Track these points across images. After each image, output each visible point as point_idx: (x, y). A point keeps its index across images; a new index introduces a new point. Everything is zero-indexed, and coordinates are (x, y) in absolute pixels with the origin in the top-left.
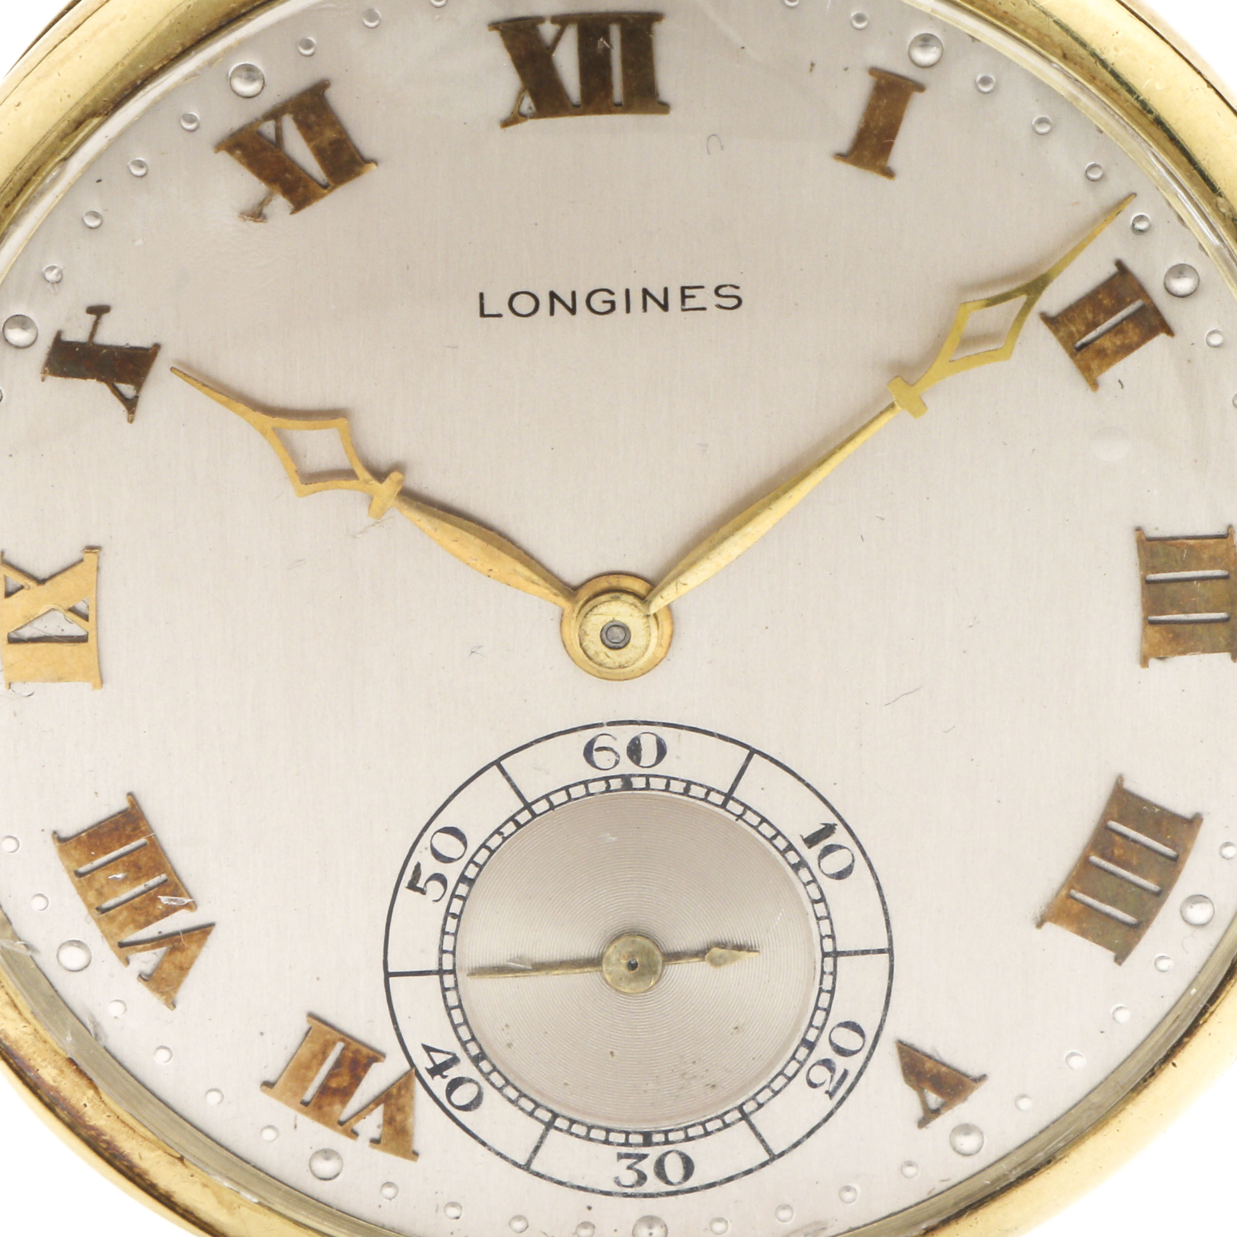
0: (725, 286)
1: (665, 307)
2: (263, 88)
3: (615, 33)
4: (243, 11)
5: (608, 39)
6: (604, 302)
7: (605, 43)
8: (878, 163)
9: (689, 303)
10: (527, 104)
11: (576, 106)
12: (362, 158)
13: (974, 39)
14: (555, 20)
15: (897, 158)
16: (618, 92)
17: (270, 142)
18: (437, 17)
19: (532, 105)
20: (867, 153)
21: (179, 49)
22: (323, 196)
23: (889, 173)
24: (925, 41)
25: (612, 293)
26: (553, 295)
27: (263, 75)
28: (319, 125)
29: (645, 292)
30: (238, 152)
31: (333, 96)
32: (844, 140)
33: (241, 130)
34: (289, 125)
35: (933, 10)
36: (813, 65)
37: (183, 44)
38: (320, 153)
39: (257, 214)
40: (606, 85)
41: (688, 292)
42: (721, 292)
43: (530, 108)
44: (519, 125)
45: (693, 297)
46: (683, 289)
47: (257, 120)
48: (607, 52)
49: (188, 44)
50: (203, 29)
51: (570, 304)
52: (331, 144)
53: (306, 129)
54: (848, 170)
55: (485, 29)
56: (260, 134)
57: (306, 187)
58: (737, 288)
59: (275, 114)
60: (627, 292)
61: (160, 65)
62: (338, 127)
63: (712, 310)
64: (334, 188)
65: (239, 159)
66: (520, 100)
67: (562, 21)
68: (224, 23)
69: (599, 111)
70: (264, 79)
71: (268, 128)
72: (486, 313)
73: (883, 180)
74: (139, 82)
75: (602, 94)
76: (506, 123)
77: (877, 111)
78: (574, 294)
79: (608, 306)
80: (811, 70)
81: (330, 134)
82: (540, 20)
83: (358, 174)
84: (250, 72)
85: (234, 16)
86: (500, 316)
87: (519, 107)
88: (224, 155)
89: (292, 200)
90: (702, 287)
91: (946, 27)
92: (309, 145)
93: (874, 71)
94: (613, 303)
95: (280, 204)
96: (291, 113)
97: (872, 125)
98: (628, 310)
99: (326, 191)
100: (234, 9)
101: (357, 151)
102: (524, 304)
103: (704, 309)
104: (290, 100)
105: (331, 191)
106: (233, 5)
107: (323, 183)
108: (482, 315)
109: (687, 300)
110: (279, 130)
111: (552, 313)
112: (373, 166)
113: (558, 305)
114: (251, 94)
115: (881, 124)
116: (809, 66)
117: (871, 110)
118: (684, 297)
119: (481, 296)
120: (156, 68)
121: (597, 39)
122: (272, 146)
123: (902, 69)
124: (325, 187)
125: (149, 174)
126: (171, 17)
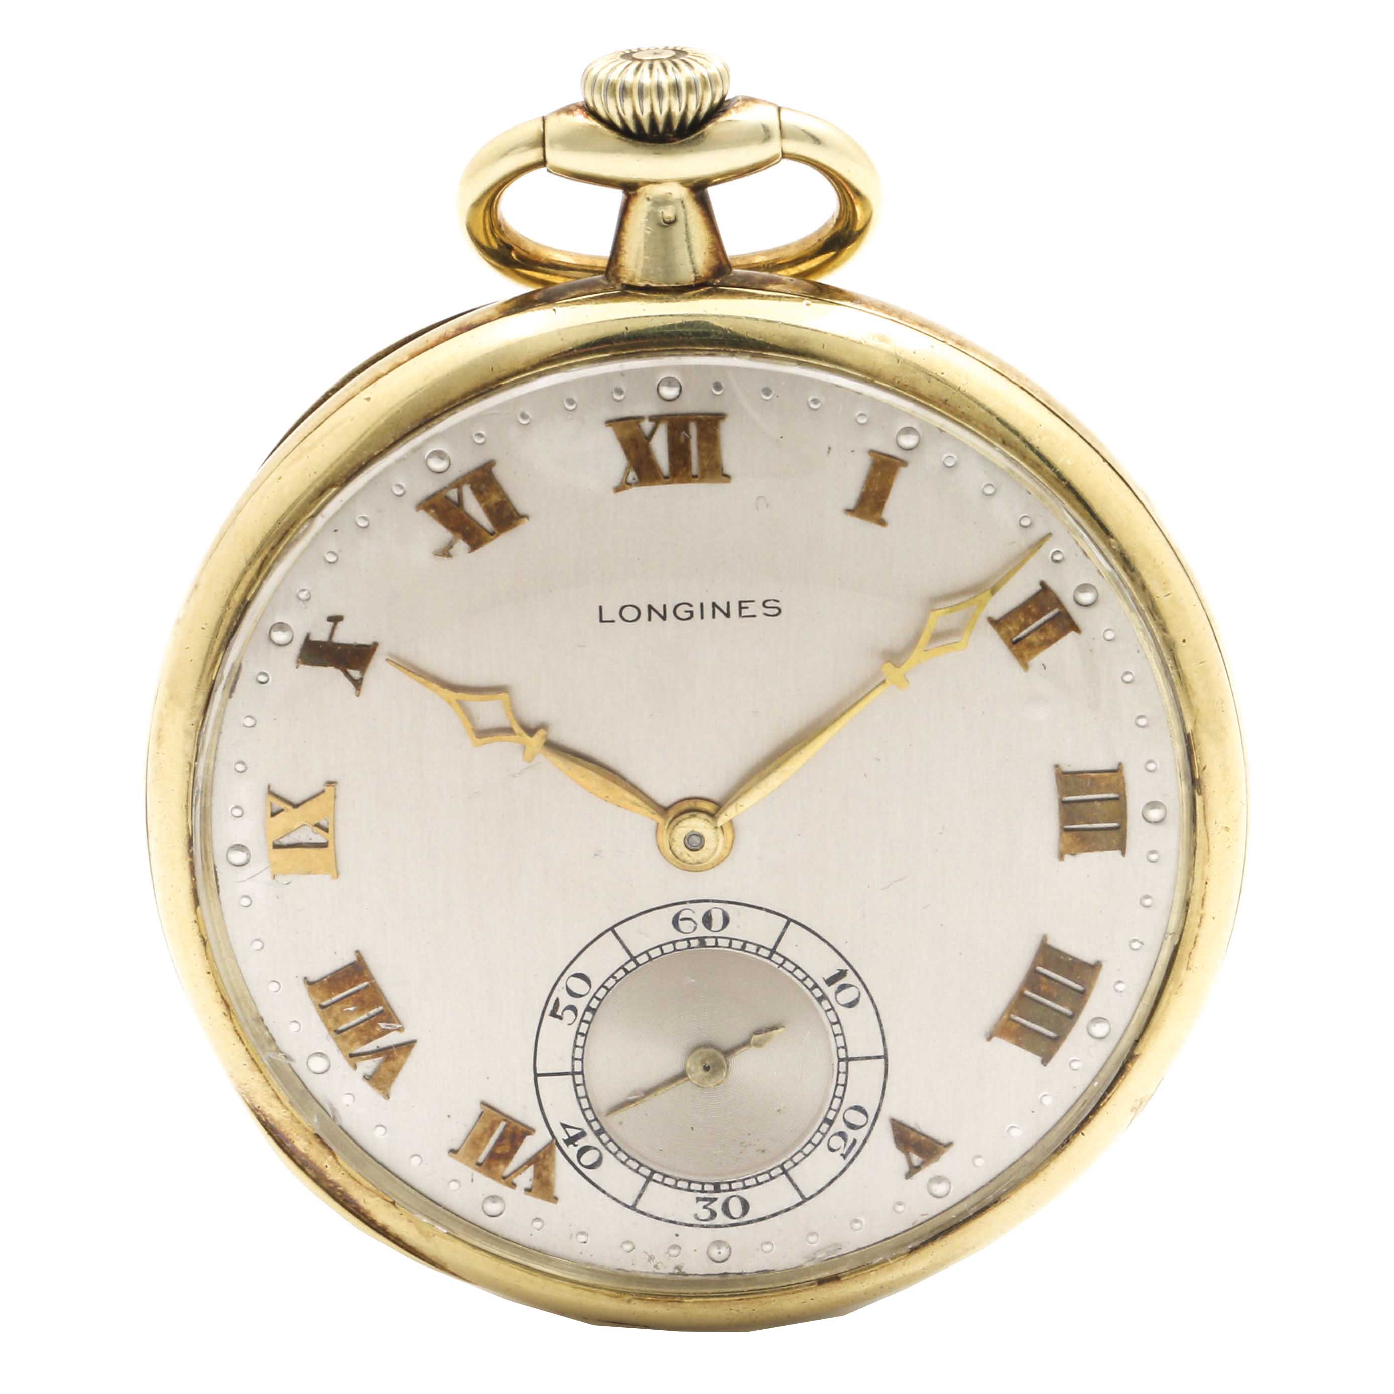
0: (769, 600)
1: (728, 615)
2: (449, 467)
3: (693, 429)
4: (436, 414)
5: (687, 431)
6: (686, 612)
7: (686, 434)
8: (875, 516)
9: (745, 613)
10: (632, 476)
11: (666, 478)
12: (517, 513)
13: (941, 431)
14: (651, 418)
15: (888, 512)
16: (695, 468)
17: (452, 502)
18: (570, 417)
19: (636, 477)
20: (867, 509)
21: (392, 441)
22: (492, 540)
23: (882, 523)
24: (908, 430)
25: (691, 606)
26: (650, 608)
27: (449, 457)
28: (488, 492)
29: (714, 605)
30: (432, 511)
31: (499, 472)
32: (851, 499)
33: (434, 495)
34: (467, 491)
35: (912, 411)
36: (830, 449)
37: (394, 438)
38: (488, 511)
39: (445, 552)
40: (687, 463)
41: (743, 605)
42: (767, 604)
43: (634, 479)
44: (626, 491)
45: (747, 608)
46: (740, 603)
47: (445, 488)
48: (687, 440)
49: (398, 437)
50: (408, 427)
51: (662, 613)
52: (497, 504)
53: (478, 493)
54: (855, 522)
55: (604, 426)
56: (447, 498)
57: (479, 534)
58: (777, 601)
59: (457, 484)
60: (702, 605)
61: (378, 452)
62: (501, 493)
63: (760, 617)
64: (498, 536)
65: (432, 515)
66: (627, 474)
67: (656, 419)
68: (422, 423)
69: (681, 482)
70: (450, 461)
71: (453, 494)
72: (604, 620)
73: (879, 527)
74: (364, 463)
75: (684, 469)
76: (618, 490)
77: (875, 481)
78: (664, 606)
79: (688, 615)
80: (829, 452)
81: (495, 498)
82: (640, 418)
83: (515, 526)
84: (440, 455)
85: (429, 418)
86: (613, 622)
87: (627, 478)
88: (422, 513)
89: (469, 543)
90: (753, 601)
91: (922, 423)
92: (481, 505)
93: (872, 452)
94: (692, 613)
95: (461, 546)
96: (469, 483)
97: (871, 490)
98: (702, 618)
99: (492, 537)
100: (430, 414)
101: (514, 509)
102: (630, 614)
103: (755, 616)
104: (469, 474)
105: (496, 537)
106: (429, 410)
107: (491, 531)
108: (601, 621)
109: (743, 610)
110: (460, 496)
111: (649, 619)
112: (525, 520)
113: (653, 613)
114: (441, 470)
115: (877, 489)
116: (827, 450)
117: (870, 480)
118: (741, 608)
119: (601, 608)
120: (376, 454)
121: (679, 433)
122: (455, 506)
123: (893, 451)
124: (492, 534)
125: (371, 525)
126: (385, 418)
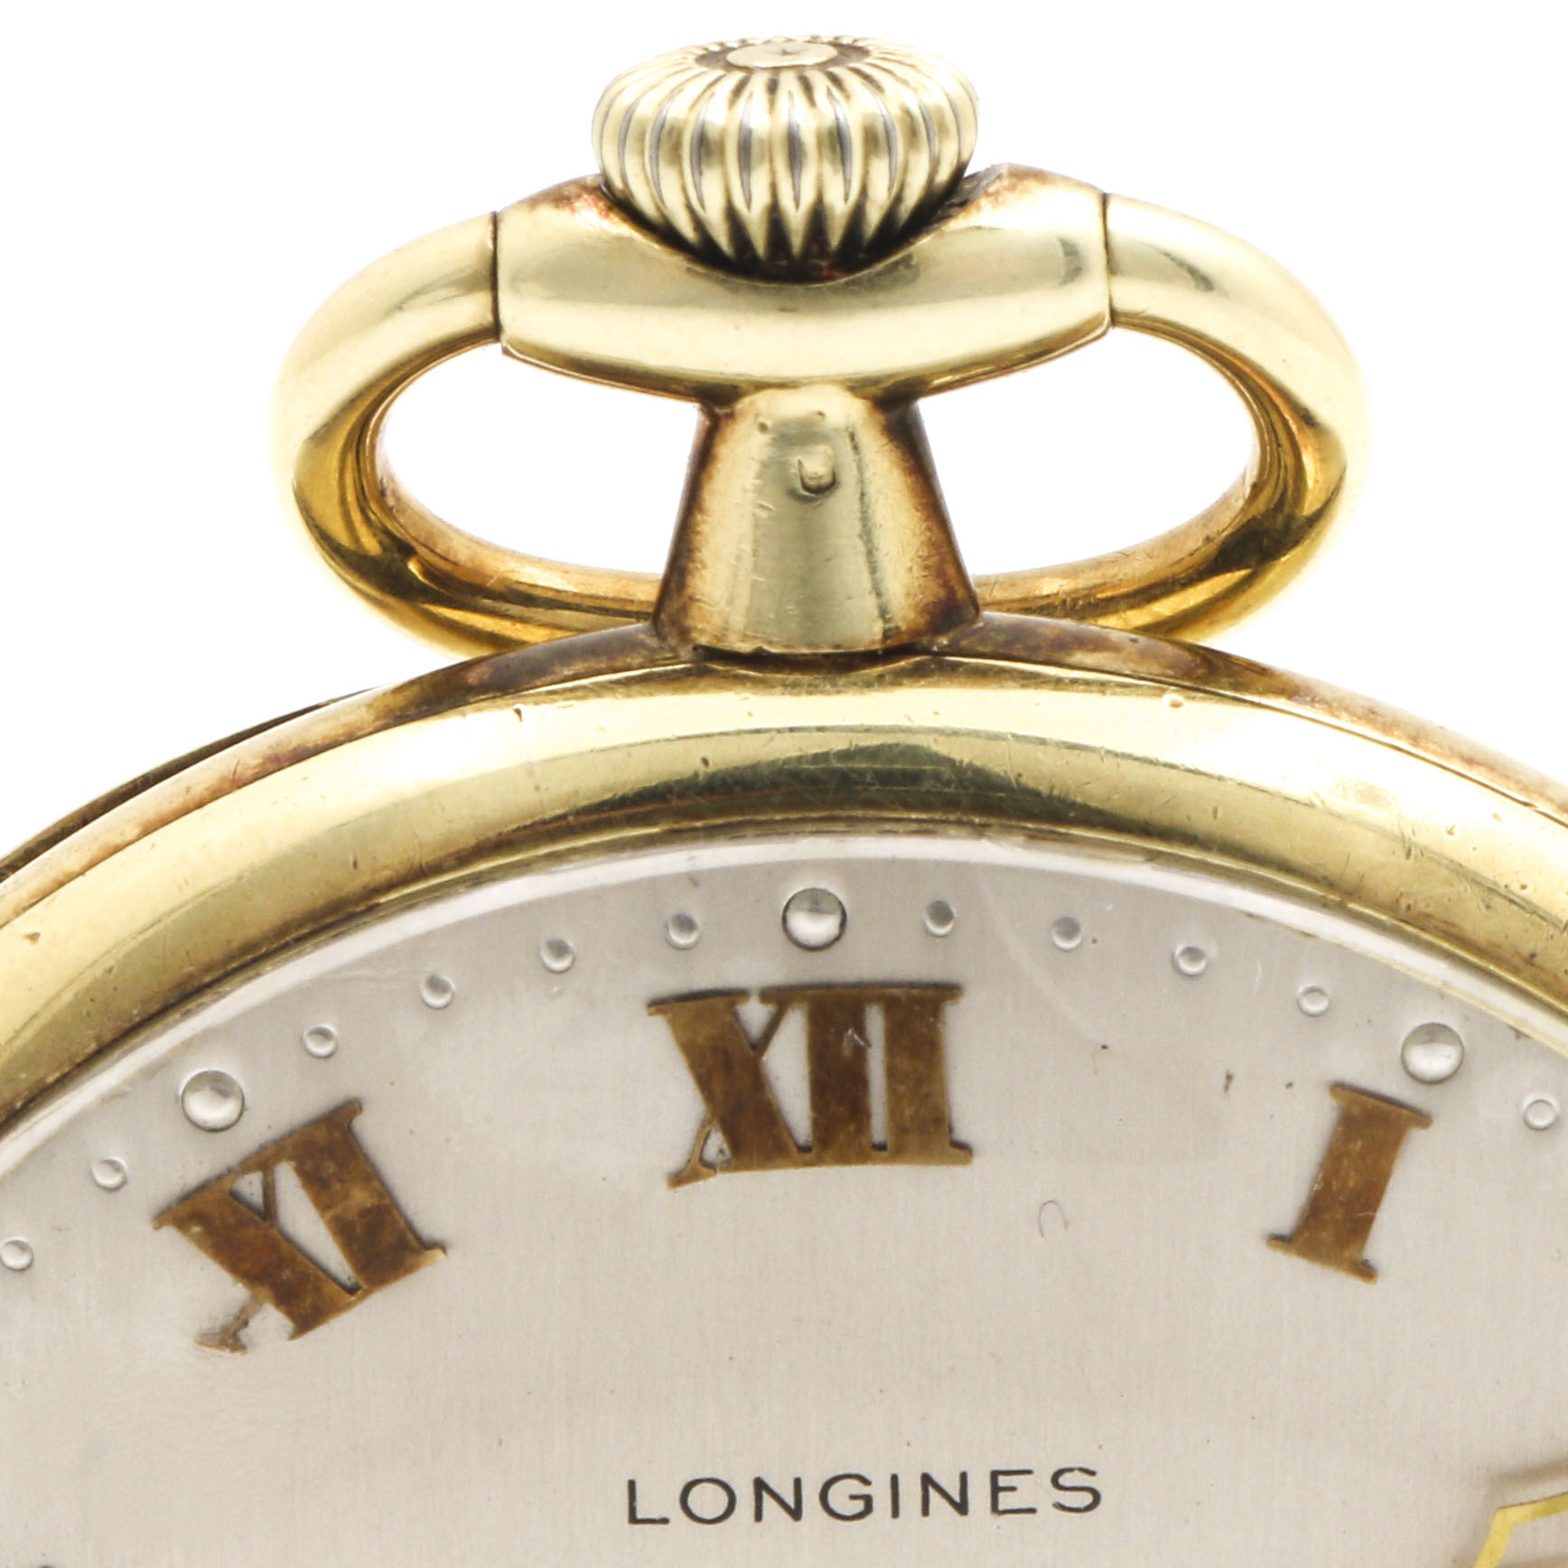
0: (1071, 1470)
1: (962, 1507)
2: (241, 1114)
3: (875, 1021)
4: (207, 979)
5: (861, 1030)
6: (853, 1497)
7: (856, 1037)
8: (1347, 1254)
9: (1006, 1501)
10: (716, 1144)
11: (804, 1149)
12: (419, 1239)
13: (1519, 1034)
14: (767, 995)
15: (1381, 1244)
16: (879, 1126)
17: (250, 1207)
18: (555, 989)
19: (725, 1146)
20: (1326, 1236)
21: (93, 1047)
22: (349, 1306)
23: (1365, 1271)
24: (1432, 1034)
25: (866, 1482)
26: (760, 1486)
27: (241, 1091)
28: (341, 1181)
29: (927, 1481)
30: (196, 1229)
31: (372, 1131)
32: (1285, 1211)
33: (203, 1187)
34: (287, 1179)
35: (1445, 984)
36: (1229, 1078)
37: (98, 1038)
38: (344, 1231)
39: (230, 1337)
40: (859, 1112)
41: (1003, 1481)
42: (1063, 1480)
43: (721, 1151)
44: (698, 1184)
45: (1013, 1489)
46: (995, 1475)
47: (230, 1170)
48: (860, 1053)
49: (108, 1037)
50: (135, 1012)
51: (791, 1501)
52: (363, 1215)
53: (316, 1183)
54: (1293, 1266)
55: (644, 1013)
56: (235, 1196)
57: (317, 1290)
58: (1092, 1473)
59: (263, 1161)
60: (894, 1479)
61: (57, 1075)
62: (376, 1184)
63: (1047, 1512)
64: (367, 1293)
65: (200, 1243)
66: (702, 1138)
67: (780, 998)
68: (172, 1001)
69: (843, 1159)
70: (243, 1099)
71: (251, 1186)
72: (640, 1516)
73: (1353, 1283)
74: (19, 1104)
75: (852, 1128)
76: (679, 1179)
77: (1345, 1161)
78: (798, 1483)
79: (859, 1506)
80: (1227, 1088)
81: (360, 1197)
82: (738, 995)
83: (410, 1270)
84: (218, 1084)
85: (189, 988)
86: (665, 1521)
87: (702, 1150)
88: (169, 1233)
89: (290, 1314)
90: (1029, 1472)
91: (1470, 1013)
92: (322, 1216)
93: (1338, 1088)
94: (868, 1500)
95: (271, 1321)
96: (291, 1158)
97: (1336, 1187)
98: (895, 1513)
99: (353, 1298)
100: (191, 976)
101: (410, 1226)
102: (708, 1501)
103: (1032, 1511)
104: (291, 1133)
105: (362, 1298)
106: (189, 969)
107: (348, 1283)
108: (633, 1519)
109: (1001, 1495)
110: (269, 1190)
111: (758, 1516)
112: (438, 1254)
113: (769, 1503)
114: (220, 1124)
115: (1351, 1183)
116: (1223, 1080)
117: (1333, 1162)
118: (996, 1490)
119: (632, 1485)
120: (50, 1079)
121: (840, 1035)
122: (257, 1218)
123: (1392, 1085)
124: (352, 1290)
125: (37, 1265)
126: (76, 988)
